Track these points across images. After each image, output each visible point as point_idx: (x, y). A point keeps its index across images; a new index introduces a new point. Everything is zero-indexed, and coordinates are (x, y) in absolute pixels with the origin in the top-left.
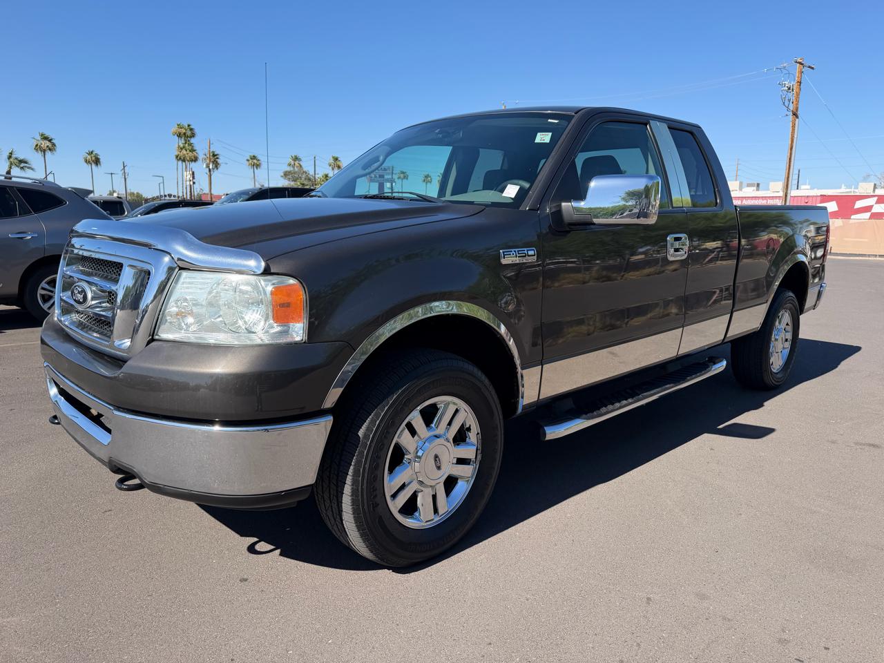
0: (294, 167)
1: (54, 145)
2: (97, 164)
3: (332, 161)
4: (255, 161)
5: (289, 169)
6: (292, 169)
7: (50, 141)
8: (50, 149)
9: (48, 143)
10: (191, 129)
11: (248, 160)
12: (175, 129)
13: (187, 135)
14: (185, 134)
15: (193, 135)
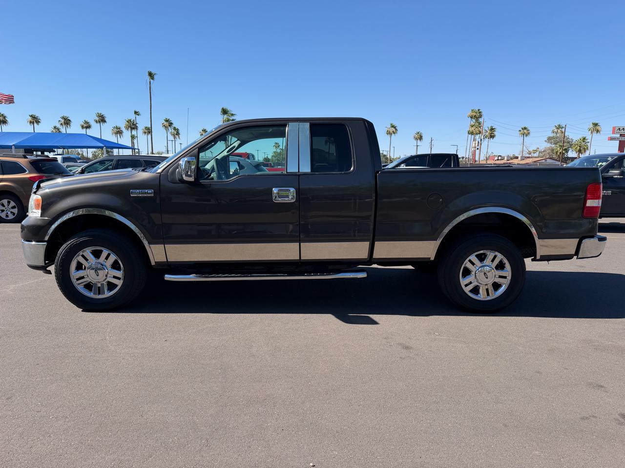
0: (557, 133)
1: (396, 130)
2: (420, 140)
3: (592, 126)
4: (525, 131)
5: (552, 135)
6: (554, 135)
7: (395, 128)
8: (394, 133)
9: (394, 130)
10: (480, 112)
11: (520, 131)
12: (470, 113)
13: (477, 116)
14: (475, 116)
15: (480, 116)
